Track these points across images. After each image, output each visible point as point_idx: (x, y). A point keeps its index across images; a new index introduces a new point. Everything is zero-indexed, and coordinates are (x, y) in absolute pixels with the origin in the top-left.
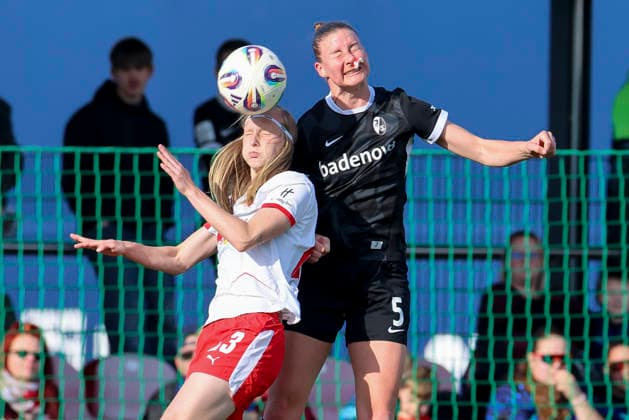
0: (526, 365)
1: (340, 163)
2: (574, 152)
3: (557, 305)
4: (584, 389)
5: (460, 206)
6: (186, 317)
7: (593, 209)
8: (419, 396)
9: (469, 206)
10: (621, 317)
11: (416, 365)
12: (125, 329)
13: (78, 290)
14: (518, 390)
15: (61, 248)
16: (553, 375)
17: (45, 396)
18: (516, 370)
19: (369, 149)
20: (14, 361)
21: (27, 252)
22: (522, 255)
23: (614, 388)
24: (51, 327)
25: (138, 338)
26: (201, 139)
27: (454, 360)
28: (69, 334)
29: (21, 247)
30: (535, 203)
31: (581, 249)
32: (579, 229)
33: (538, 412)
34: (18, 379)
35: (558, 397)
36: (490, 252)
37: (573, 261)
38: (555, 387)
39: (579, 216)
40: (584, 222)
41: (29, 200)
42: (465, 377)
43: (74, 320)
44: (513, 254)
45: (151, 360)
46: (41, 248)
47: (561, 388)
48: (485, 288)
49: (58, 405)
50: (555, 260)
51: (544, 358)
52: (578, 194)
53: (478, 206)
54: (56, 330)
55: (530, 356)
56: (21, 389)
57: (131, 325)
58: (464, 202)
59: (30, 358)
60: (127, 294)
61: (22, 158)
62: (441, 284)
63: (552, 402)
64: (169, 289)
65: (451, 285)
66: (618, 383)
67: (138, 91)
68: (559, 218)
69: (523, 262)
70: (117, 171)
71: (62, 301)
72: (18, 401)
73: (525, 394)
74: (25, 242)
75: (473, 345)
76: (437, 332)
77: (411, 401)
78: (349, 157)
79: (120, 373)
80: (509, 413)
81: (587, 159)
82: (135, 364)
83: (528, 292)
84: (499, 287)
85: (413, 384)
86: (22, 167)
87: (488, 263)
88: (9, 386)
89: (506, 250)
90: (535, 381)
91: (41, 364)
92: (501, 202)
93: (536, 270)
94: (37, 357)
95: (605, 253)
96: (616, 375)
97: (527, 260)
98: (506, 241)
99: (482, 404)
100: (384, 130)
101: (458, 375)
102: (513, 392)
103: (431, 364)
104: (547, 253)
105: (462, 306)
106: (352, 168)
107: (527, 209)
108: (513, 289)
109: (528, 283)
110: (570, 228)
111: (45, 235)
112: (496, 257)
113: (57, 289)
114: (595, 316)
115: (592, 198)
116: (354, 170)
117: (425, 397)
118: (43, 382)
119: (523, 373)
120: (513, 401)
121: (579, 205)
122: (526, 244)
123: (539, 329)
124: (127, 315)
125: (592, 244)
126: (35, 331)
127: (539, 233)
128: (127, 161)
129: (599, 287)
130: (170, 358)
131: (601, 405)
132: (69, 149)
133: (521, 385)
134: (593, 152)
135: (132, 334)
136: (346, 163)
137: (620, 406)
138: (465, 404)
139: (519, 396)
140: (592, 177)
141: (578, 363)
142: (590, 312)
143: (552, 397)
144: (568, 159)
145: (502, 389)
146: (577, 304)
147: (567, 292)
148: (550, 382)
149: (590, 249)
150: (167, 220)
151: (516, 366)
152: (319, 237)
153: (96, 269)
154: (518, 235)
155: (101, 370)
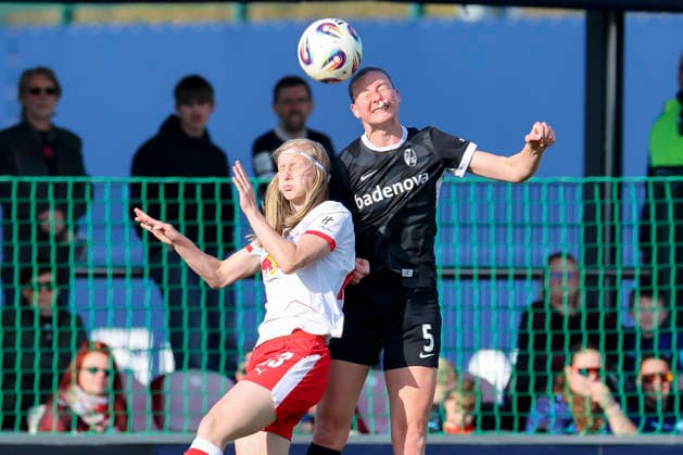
0: (564, 378)
1: (374, 194)
2: (608, 179)
3: (592, 321)
4: (617, 400)
5: (502, 230)
6: (247, 335)
7: (625, 231)
8: (464, 407)
9: (510, 230)
10: (651, 332)
11: (460, 378)
12: (190, 347)
13: (145, 310)
14: (556, 401)
15: (128, 272)
16: (589, 387)
17: (115, 409)
18: (554, 383)
19: (402, 180)
20: (85, 376)
21: (97, 276)
22: (559, 275)
23: (646, 398)
24: (121, 345)
25: (201, 355)
26: (259, 169)
27: (496, 373)
28: (137, 352)
29: (91, 271)
30: (571, 227)
31: (615, 269)
32: (613, 251)
33: (576, 421)
34: (90, 393)
35: (594, 407)
36: (529, 273)
37: (607, 281)
38: (590, 398)
39: (613, 240)
40: (617, 243)
41: (99, 228)
42: (507, 389)
43: (141, 338)
44: (551, 275)
45: (214, 375)
46: (110, 271)
47: (596, 399)
48: (525, 307)
49: (126, 417)
50: (591, 280)
51: (580, 371)
52: (612, 219)
53: (518, 231)
54: (125, 348)
55: (567, 370)
56: (92, 403)
57: (195, 343)
58: (505, 226)
59: (100, 374)
60: (191, 314)
61: (93, 187)
62: (484, 304)
63: (588, 413)
64: (230, 309)
65: (493, 303)
66: (650, 394)
67: (201, 125)
68: (595, 240)
69: (560, 282)
70: (181, 200)
71: (129, 321)
72: (89, 414)
73: (563, 406)
74: (96, 266)
75: (514, 360)
76: (480, 348)
77: (456, 411)
78: (382, 188)
79: (185, 387)
80: (548, 422)
81: (620, 186)
82: (198, 379)
83: (565, 310)
84: (538, 305)
85: (458, 397)
86: (92, 196)
87: (528, 283)
88: (81, 400)
89: (544, 270)
90: (572, 392)
91: (110, 380)
92: (540, 226)
93: (573, 289)
94: (107, 373)
95: (637, 273)
96: (648, 386)
97: (565, 279)
98: (545, 262)
99: (522, 414)
100: (414, 161)
101: (500, 387)
102: (552, 403)
103: (475, 377)
104: (583, 273)
105: (504, 322)
106: (385, 198)
107: (564, 232)
108: (551, 307)
109: (565, 300)
110: (604, 249)
111: (113, 259)
112: (535, 277)
113: (125, 310)
114: (628, 331)
115: (625, 222)
116: (388, 201)
117: (469, 408)
118: (112, 397)
119: (560, 385)
120: (552, 411)
121: (613, 229)
122: (564, 265)
123: (576, 343)
124: (190, 334)
125: (626, 264)
126: (104, 349)
127: (575, 255)
128: (190, 190)
129: (631, 304)
130: (230, 373)
131: (634, 415)
132: (136, 180)
133: (559, 396)
134: (625, 179)
135: (196, 351)
136: (380, 194)
137: (651, 415)
138: (506, 414)
139: (557, 406)
140: (625, 201)
141: (612, 375)
142: (623, 328)
143: (588, 408)
144: (602, 185)
145: (540, 400)
146: (611, 320)
147: (602, 310)
148: (586, 393)
149: (623, 269)
150: (228, 245)
151: (555, 378)
152: (359, 260)
153: (162, 291)
154: (555, 257)
155: (167, 385)
